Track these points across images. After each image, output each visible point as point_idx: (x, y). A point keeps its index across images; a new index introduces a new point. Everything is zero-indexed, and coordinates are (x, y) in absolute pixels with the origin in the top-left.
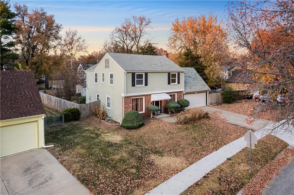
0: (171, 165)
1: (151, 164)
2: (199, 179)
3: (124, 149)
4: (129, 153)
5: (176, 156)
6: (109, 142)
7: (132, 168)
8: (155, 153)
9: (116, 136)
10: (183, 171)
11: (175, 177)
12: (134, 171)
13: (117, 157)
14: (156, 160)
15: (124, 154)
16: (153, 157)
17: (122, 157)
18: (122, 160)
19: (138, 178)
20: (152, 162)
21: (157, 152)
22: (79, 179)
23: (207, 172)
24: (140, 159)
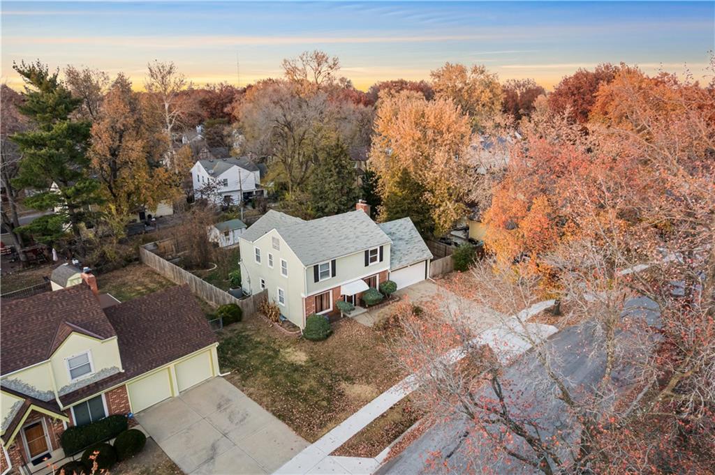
0: (362, 395)
1: (341, 394)
2: (385, 410)
3: (312, 375)
4: (318, 381)
5: (368, 383)
6: (293, 364)
7: (323, 400)
8: (345, 380)
9: (298, 353)
10: (373, 402)
11: (364, 408)
12: (325, 403)
13: (306, 387)
14: (347, 389)
15: (313, 383)
16: (343, 385)
17: (311, 386)
18: (312, 391)
19: (329, 412)
20: (343, 392)
21: (348, 379)
22: (274, 414)
23: (395, 403)
24: (330, 388)
